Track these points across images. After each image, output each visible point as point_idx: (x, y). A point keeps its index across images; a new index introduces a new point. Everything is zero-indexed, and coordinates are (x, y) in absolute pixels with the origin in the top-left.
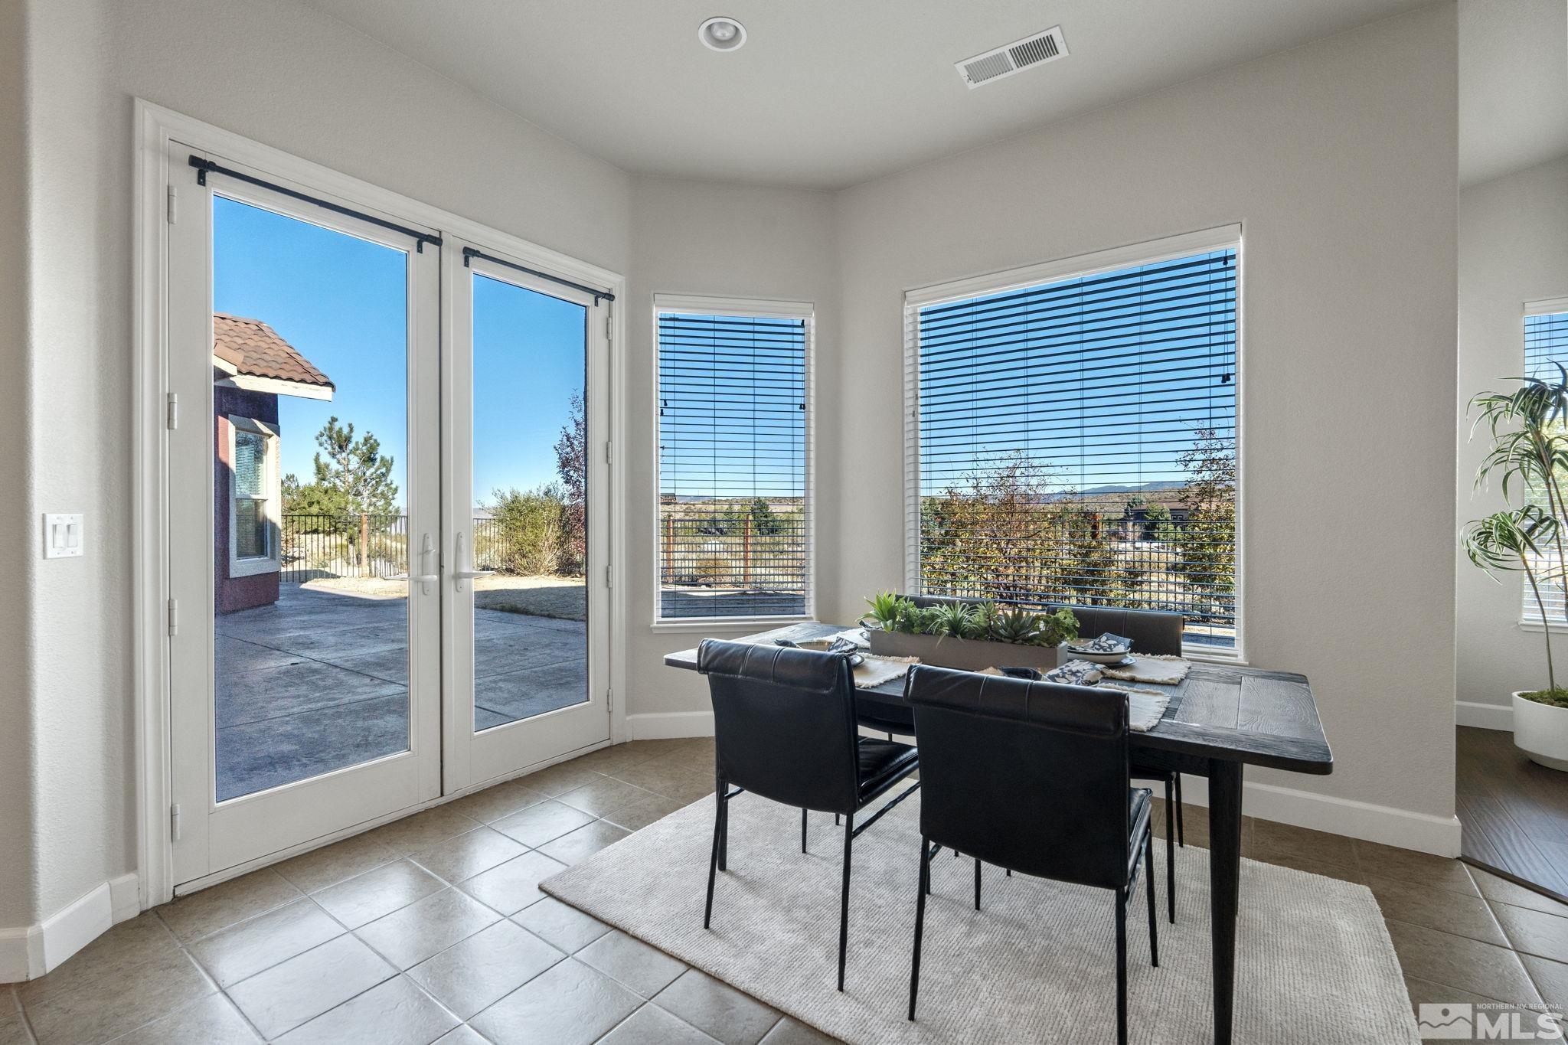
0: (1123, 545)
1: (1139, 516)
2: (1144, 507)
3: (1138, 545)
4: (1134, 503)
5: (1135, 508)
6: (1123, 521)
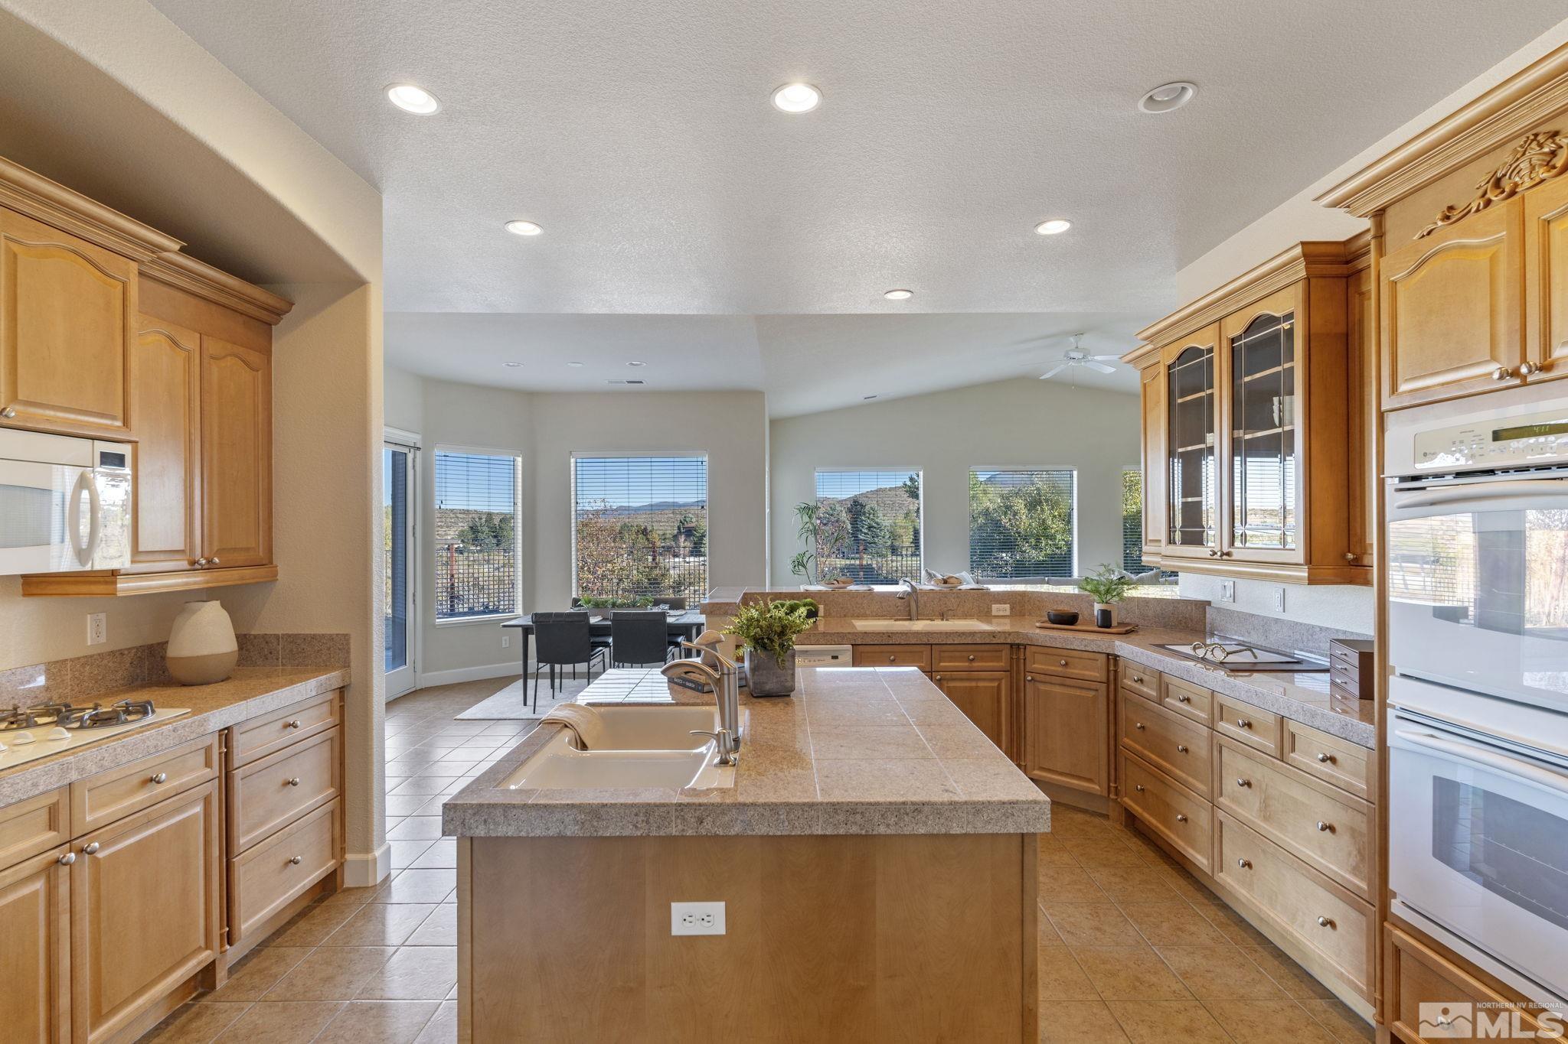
0: (677, 560)
1: (689, 532)
2: (693, 525)
3: (687, 560)
4: (685, 520)
5: (686, 525)
6: (675, 537)
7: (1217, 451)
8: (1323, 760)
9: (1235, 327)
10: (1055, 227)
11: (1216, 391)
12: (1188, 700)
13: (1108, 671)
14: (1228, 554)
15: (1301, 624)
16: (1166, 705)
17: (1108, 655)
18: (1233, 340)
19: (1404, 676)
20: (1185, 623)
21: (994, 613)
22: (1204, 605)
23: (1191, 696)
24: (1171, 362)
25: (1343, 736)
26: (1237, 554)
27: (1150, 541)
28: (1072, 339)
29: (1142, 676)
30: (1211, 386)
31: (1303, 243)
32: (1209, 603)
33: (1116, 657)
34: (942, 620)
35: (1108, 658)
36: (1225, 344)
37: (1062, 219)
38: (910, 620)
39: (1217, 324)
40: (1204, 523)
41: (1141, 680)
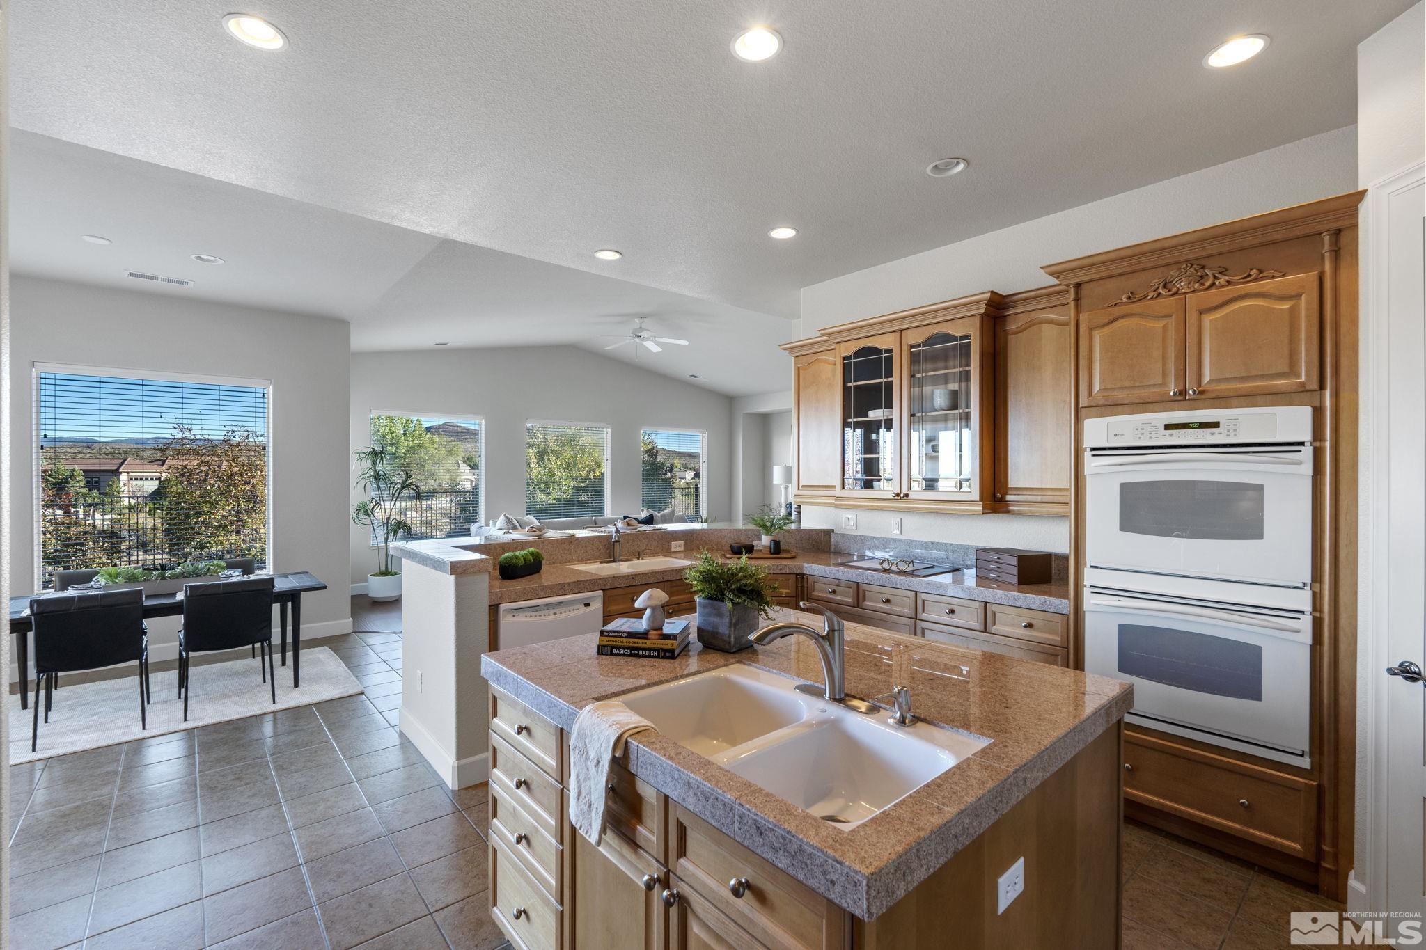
7: (896, 424)
8: (1025, 627)
9: (915, 337)
10: (783, 233)
11: (895, 379)
12: (888, 601)
13: (797, 587)
14: (907, 495)
15: (916, 541)
16: (864, 607)
17: (797, 575)
18: (912, 347)
19: (1092, 567)
20: (817, 546)
21: (673, 549)
22: (828, 533)
23: (889, 597)
24: (847, 354)
25: (1042, 609)
26: (912, 496)
27: (803, 486)
28: (637, 321)
29: (835, 588)
30: (889, 374)
31: (992, 292)
32: (832, 531)
33: (803, 575)
34: (638, 559)
35: (797, 578)
36: (905, 348)
37: (790, 228)
38: (614, 561)
39: (898, 333)
40: (881, 474)
41: (834, 592)
